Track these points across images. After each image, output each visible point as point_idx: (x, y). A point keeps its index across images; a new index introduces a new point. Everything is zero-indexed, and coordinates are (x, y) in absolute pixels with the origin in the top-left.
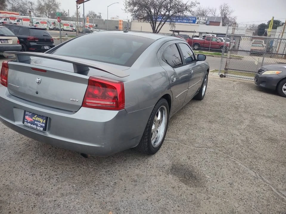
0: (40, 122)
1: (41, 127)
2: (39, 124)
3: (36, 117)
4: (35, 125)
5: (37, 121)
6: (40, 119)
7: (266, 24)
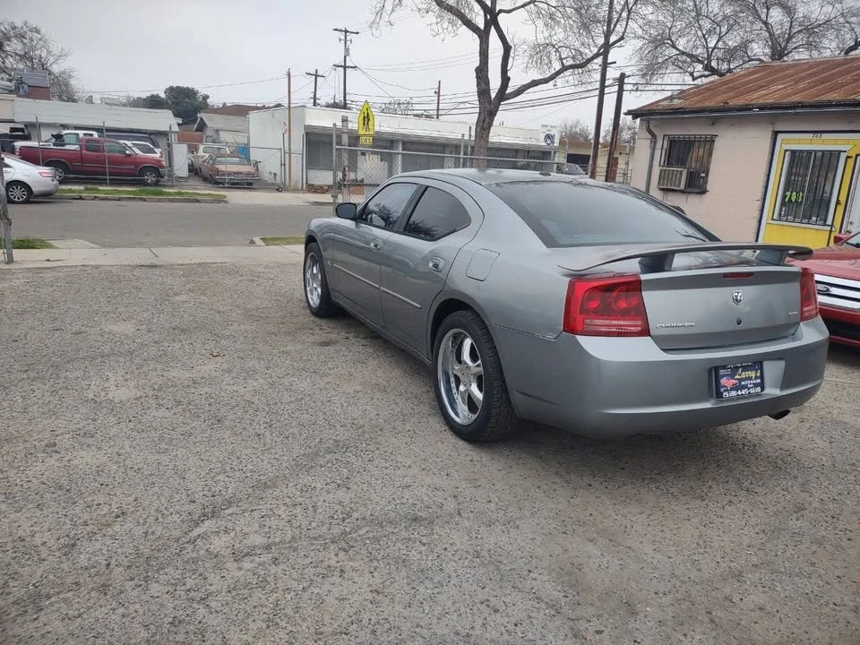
0: (750, 378)
2: (751, 384)
3: (742, 372)
4: (744, 389)
5: (746, 379)
6: (750, 372)
7: (163, 95)
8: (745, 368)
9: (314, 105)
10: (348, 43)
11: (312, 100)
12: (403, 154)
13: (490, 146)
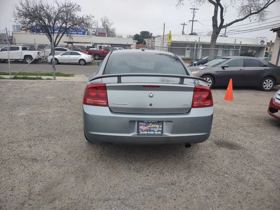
0: (156, 128)
1: (158, 131)
2: (156, 130)
3: (152, 125)
4: (152, 131)
5: (154, 128)
6: (156, 125)
7: (139, 34)
8: (153, 123)
9: (183, 34)
10: (195, 13)
11: (182, 33)
12: (170, 48)
13: (216, 44)
